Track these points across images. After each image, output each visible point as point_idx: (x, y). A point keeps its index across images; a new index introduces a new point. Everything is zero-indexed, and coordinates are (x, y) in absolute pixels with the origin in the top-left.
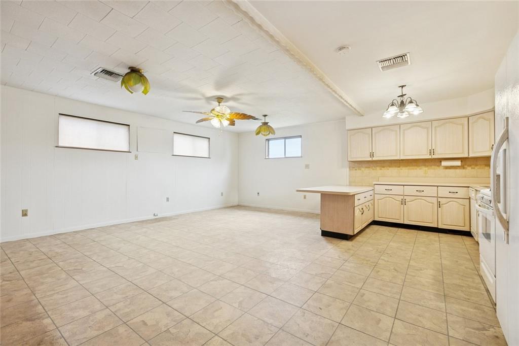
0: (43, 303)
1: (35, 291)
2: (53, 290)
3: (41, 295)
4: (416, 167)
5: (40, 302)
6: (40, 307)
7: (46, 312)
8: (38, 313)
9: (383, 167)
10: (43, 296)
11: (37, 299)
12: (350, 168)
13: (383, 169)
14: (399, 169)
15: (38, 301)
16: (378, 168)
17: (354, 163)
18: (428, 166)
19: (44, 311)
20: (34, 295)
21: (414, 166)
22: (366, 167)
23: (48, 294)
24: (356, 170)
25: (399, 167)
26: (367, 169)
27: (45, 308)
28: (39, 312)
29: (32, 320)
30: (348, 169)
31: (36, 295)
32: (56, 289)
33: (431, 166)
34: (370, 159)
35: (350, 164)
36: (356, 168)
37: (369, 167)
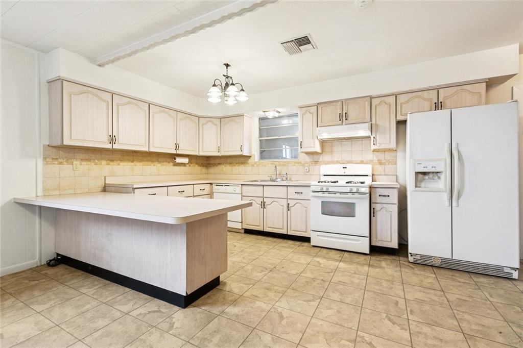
4: (150, 163)
9: (112, 160)
12: (45, 158)
13: (111, 163)
14: (133, 164)
16: (104, 162)
17: (55, 150)
18: (160, 162)
21: (149, 161)
22: (82, 160)
24: (61, 163)
25: (133, 161)
26: (84, 163)
30: (40, 162)
33: (163, 162)
34: (109, 146)
35: (44, 151)
36: (60, 160)
37: (89, 160)
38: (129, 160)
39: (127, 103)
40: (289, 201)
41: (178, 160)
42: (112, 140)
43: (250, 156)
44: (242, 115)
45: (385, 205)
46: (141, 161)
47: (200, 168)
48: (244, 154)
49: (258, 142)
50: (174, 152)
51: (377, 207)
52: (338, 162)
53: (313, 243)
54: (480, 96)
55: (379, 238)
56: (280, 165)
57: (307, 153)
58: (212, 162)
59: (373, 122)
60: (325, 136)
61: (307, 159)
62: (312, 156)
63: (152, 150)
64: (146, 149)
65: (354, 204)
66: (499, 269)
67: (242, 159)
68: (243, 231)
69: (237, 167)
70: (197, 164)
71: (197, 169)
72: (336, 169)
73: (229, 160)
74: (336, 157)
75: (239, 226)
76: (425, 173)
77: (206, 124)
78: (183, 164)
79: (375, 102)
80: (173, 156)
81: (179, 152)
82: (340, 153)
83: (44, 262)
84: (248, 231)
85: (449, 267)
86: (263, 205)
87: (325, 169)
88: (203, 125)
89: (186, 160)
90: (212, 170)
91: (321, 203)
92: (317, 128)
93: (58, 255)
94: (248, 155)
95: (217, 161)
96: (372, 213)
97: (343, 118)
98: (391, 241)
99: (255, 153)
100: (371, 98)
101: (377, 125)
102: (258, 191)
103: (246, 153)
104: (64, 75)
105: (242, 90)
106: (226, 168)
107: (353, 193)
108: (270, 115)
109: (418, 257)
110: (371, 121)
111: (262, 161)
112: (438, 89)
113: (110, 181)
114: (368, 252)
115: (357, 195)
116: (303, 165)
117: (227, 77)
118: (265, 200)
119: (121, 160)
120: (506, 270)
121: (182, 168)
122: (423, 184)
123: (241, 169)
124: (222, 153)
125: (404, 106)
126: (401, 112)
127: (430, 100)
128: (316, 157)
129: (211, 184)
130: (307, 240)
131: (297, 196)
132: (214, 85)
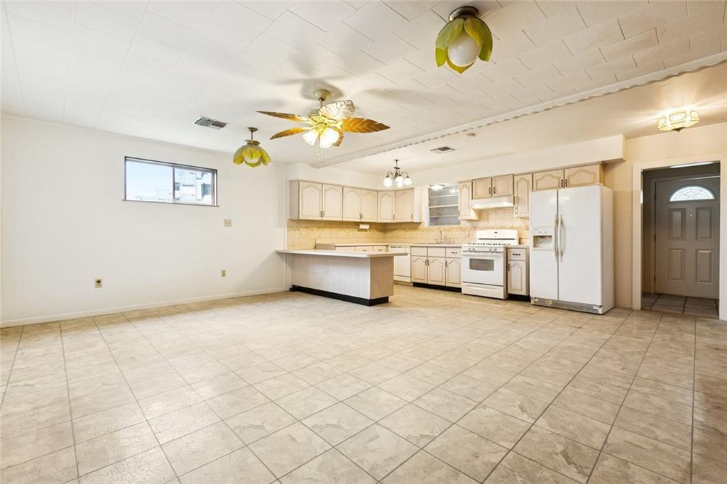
0: (689, 439)
1: (685, 471)
2: (656, 448)
3: (680, 454)
4: (342, 229)
5: (692, 444)
6: (696, 437)
7: (692, 426)
8: (703, 432)
9: (320, 228)
10: (680, 450)
11: (692, 453)
12: (288, 227)
14: (331, 230)
15: (692, 449)
16: (315, 229)
18: (349, 228)
19: (694, 429)
20: (691, 464)
22: (305, 228)
23: (668, 448)
24: (295, 230)
25: (331, 228)
27: (691, 432)
28: (700, 432)
29: (716, 429)
30: (286, 229)
31: (689, 460)
32: (651, 447)
33: (351, 228)
34: (320, 219)
35: (288, 223)
36: (294, 228)
37: (308, 228)
38: (329, 228)
39: (330, 189)
40: (447, 259)
41: (362, 227)
42: (322, 214)
43: (420, 223)
44: (413, 189)
45: (516, 262)
46: (336, 228)
47: (378, 233)
48: (415, 221)
49: (428, 210)
50: (359, 221)
51: (511, 263)
52: (493, 228)
53: (463, 292)
54: (595, 176)
55: (513, 288)
56: (445, 230)
57: (468, 220)
58: (389, 228)
59: (516, 195)
60: (478, 206)
61: (468, 225)
62: (471, 223)
63: (344, 220)
64: (340, 219)
65: (492, 261)
66: (590, 307)
67: (413, 226)
68: (412, 284)
69: (409, 232)
70: (376, 229)
71: (376, 234)
72: (488, 234)
73: (404, 226)
74: (491, 223)
75: (408, 280)
76: (542, 237)
77: (383, 196)
78: (365, 230)
79: (517, 179)
80: (357, 224)
81: (362, 221)
82: (494, 220)
83: (288, 289)
84: (416, 285)
85: (557, 306)
86: (427, 263)
87: (480, 234)
88: (381, 197)
89: (367, 227)
90: (389, 235)
91: (469, 260)
92: (472, 201)
93: (293, 286)
94: (418, 221)
95: (393, 227)
96: (507, 268)
97: (492, 191)
98: (521, 290)
99: (425, 219)
100: (514, 175)
101: (518, 198)
102: (423, 252)
103: (416, 220)
104: (300, 178)
105: (408, 177)
106: (400, 233)
107: (493, 252)
108: (436, 188)
109: (537, 300)
110: (514, 194)
111: (431, 227)
112: (564, 169)
113: (319, 242)
114: (502, 298)
115: (495, 254)
116: (464, 231)
117: (397, 168)
118: (429, 258)
119: (324, 227)
120: (595, 307)
121: (364, 233)
122: (541, 245)
123: (414, 233)
124: (397, 220)
125: (539, 182)
126: (537, 187)
127: (559, 178)
128: (475, 224)
129: (387, 246)
130: (458, 290)
131: (453, 255)
132: (388, 177)
